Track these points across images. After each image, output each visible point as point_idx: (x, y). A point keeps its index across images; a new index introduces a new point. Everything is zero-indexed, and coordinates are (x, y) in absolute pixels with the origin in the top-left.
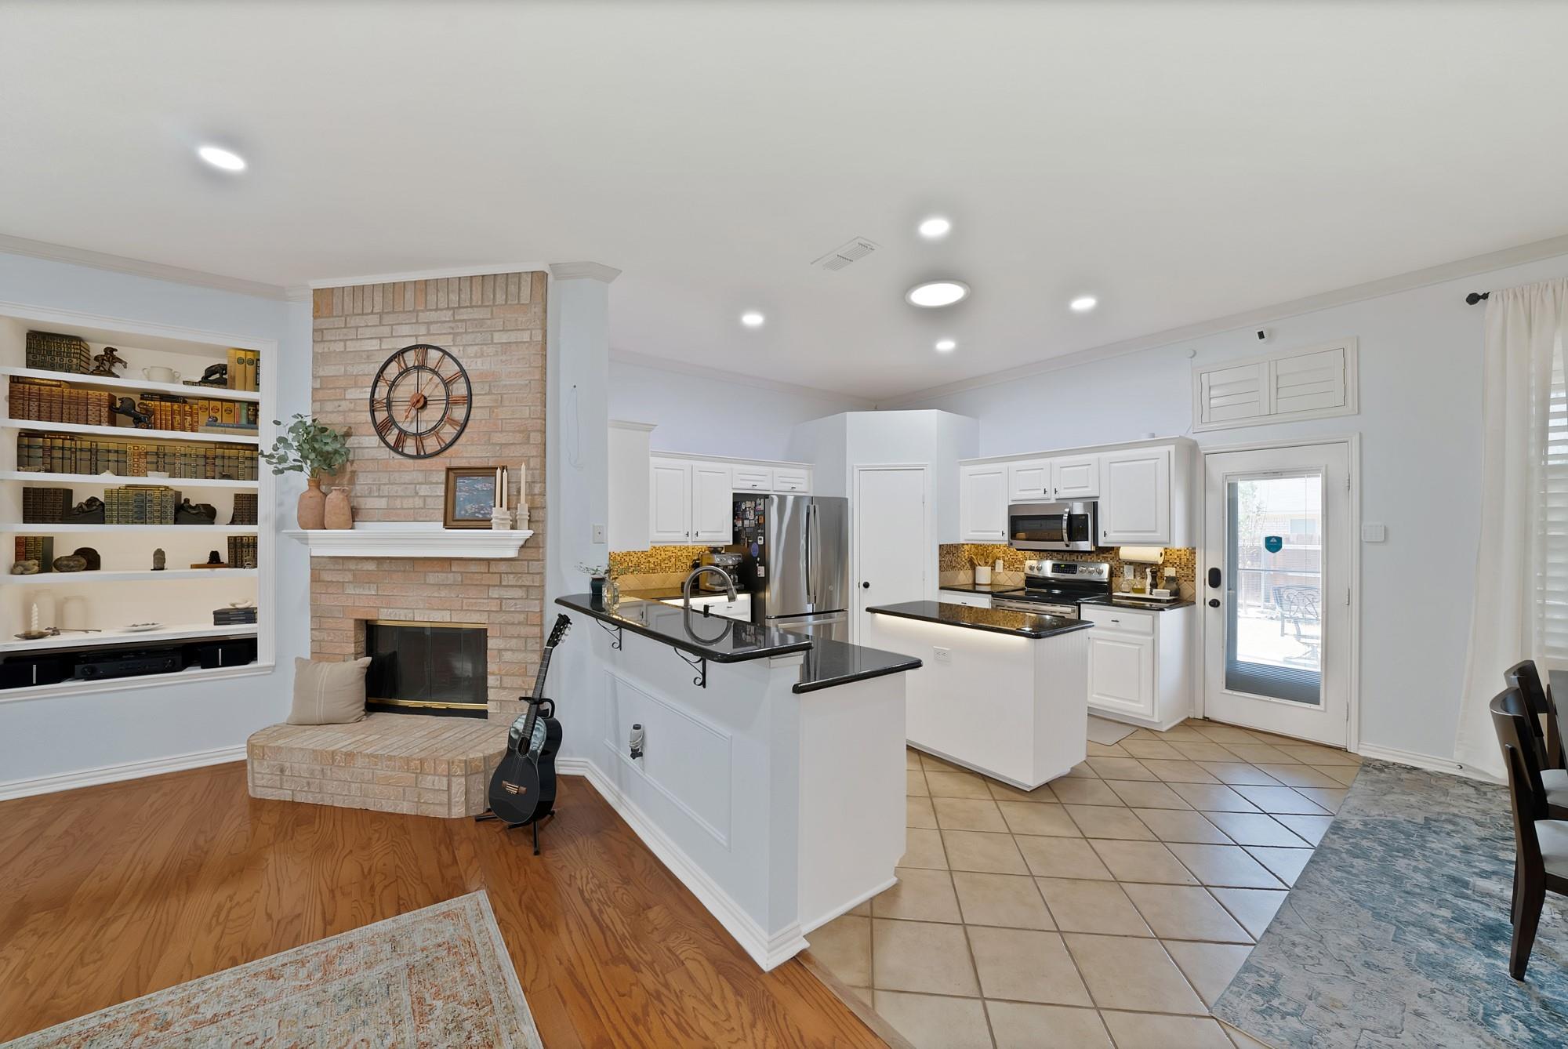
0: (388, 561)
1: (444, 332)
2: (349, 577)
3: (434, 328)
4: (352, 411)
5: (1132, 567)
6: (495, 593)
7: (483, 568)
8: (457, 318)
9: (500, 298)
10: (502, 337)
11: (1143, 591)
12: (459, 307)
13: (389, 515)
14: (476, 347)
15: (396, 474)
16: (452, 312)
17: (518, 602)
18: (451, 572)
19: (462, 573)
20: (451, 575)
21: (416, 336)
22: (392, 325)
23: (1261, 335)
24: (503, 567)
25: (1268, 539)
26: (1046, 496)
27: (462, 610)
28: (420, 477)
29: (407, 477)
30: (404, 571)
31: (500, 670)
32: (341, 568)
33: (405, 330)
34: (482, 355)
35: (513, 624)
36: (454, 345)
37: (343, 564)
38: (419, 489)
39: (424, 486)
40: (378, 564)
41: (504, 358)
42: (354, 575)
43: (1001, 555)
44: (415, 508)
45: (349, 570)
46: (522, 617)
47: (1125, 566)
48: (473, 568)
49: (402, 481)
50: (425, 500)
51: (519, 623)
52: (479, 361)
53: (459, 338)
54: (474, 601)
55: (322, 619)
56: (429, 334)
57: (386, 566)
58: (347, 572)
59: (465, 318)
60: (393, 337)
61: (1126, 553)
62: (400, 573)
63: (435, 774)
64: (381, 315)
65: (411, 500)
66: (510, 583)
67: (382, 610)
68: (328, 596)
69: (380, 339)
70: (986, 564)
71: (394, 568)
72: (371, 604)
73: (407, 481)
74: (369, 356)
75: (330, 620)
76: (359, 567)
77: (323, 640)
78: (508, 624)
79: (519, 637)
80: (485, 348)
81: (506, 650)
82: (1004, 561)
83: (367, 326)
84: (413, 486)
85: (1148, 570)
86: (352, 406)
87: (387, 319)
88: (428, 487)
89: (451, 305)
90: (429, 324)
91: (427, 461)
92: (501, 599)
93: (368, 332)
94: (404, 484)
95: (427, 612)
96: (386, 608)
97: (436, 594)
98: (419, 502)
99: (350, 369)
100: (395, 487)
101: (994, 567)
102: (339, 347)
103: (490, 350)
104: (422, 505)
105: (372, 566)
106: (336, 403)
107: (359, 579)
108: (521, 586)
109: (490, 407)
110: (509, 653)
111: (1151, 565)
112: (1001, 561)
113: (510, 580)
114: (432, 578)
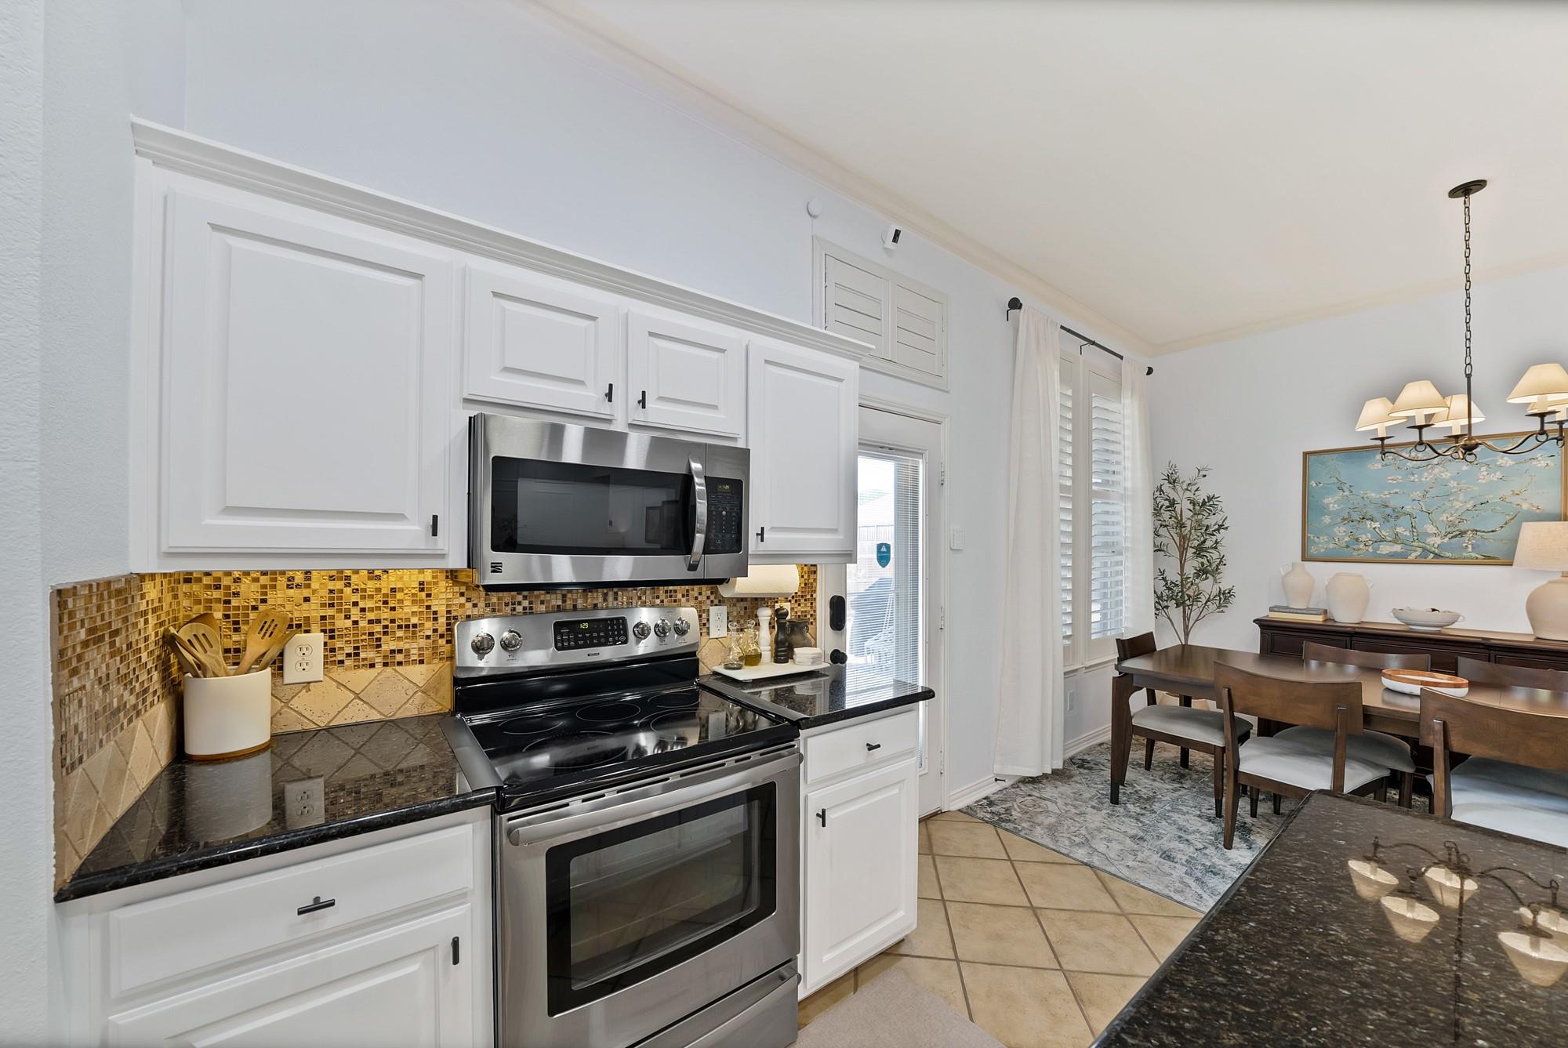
5: (724, 608)
11: (753, 659)
43: (314, 610)
70: (234, 655)
82: (331, 634)
85: (764, 612)
101: (281, 668)
112: (317, 638)
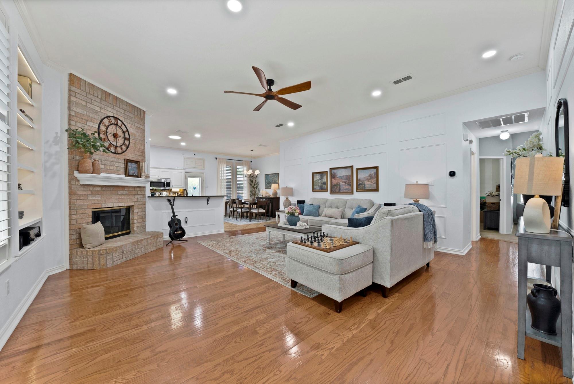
0: (105, 187)
1: (122, 116)
2: (90, 193)
3: (119, 113)
4: (90, 130)
5: (172, 193)
6: (136, 196)
7: (133, 190)
8: (125, 113)
9: (136, 114)
10: (137, 125)
12: (126, 110)
13: (106, 171)
14: (130, 125)
15: (108, 157)
16: (123, 111)
17: (141, 199)
18: (125, 191)
19: (128, 191)
20: (125, 192)
21: (113, 113)
22: (105, 105)
23: (194, 155)
24: (138, 189)
25: (194, 187)
26: (158, 177)
27: (128, 202)
28: (115, 160)
29: (111, 159)
30: (111, 190)
31: (137, 218)
32: (86, 189)
33: (110, 109)
34: (132, 128)
35: (140, 205)
36: (125, 121)
37: (87, 188)
38: (115, 164)
39: (116, 163)
40: (101, 188)
41: (137, 131)
42: (92, 192)
44: (114, 170)
45: (90, 190)
46: (142, 203)
47: (171, 193)
48: (131, 189)
49: (110, 160)
50: (117, 168)
51: (142, 204)
52: (131, 129)
53: (126, 120)
54: (131, 199)
55: (77, 210)
56: (117, 114)
57: (104, 189)
58: (88, 191)
59: (127, 114)
60: (105, 109)
61: (173, 190)
62: (109, 191)
63: (160, 238)
64: (101, 100)
65: (113, 167)
66: (140, 194)
67: (103, 204)
68: (80, 200)
69: (101, 108)
71: (107, 189)
72: (99, 202)
73: (111, 161)
74: (97, 112)
75: (81, 210)
76: (94, 189)
77: (78, 218)
78: (139, 205)
79: (141, 208)
80: (133, 126)
81: (139, 212)
83: (95, 101)
84: (113, 162)
85: (176, 193)
86: (90, 128)
87: (103, 102)
88: (118, 163)
89: (124, 109)
90: (117, 111)
91: (117, 155)
92: (137, 198)
93: (96, 104)
94: (110, 161)
95: (118, 203)
96: (104, 203)
97: (121, 198)
98: (115, 168)
99: (88, 114)
100: (107, 162)
102: (84, 103)
103: (134, 127)
104: (116, 169)
105: (99, 189)
106: (83, 125)
107: (93, 194)
108: (142, 194)
109: (134, 144)
110: (139, 213)
111: (176, 192)
113: (139, 193)
114: (119, 193)
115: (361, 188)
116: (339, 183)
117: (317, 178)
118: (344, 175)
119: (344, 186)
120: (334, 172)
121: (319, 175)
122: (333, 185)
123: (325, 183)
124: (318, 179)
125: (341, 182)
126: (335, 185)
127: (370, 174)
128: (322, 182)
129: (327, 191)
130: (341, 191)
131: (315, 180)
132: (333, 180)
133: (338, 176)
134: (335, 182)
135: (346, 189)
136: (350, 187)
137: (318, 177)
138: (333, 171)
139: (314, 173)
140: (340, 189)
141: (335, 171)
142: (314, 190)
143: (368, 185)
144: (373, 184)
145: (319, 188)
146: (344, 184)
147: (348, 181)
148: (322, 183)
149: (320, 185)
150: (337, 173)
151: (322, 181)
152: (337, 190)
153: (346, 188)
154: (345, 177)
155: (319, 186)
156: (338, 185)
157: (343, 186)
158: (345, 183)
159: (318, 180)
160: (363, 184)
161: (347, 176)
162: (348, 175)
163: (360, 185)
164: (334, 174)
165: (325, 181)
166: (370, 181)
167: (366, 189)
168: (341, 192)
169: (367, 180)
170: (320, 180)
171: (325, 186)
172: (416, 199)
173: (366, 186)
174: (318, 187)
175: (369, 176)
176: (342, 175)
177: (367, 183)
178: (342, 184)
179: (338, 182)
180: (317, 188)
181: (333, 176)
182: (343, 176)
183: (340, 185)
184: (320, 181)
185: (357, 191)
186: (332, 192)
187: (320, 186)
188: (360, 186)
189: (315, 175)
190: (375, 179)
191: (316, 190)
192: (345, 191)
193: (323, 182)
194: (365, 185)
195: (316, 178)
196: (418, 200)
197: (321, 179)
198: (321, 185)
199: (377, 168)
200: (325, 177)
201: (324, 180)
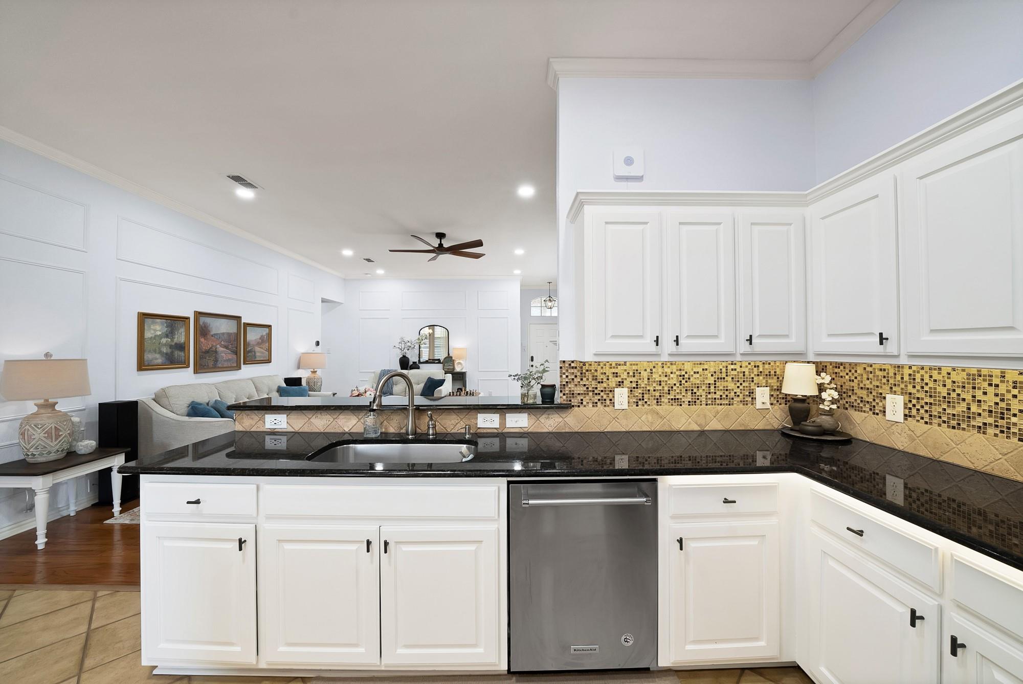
115: (251, 359)
116: (214, 348)
117: (155, 330)
118: (225, 331)
119: (224, 354)
120: (204, 323)
121: (162, 324)
122: (203, 352)
123: (182, 347)
124: (159, 333)
125: (218, 346)
126: (207, 352)
127: (262, 336)
128: (173, 344)
129: (188, 366)
130: (220, 365)
131: (148, 335)
132: (202, 340)
133: (212, 333)
134: (205, 344)
135: (229, 360)
136: (235, 356)
137: (158, 327)
138: (203, 320)
139: (144, 318)
140: (216, 361)
141: (208, 320)
142: (142, 366)
143: (260, 352)
144: (264, 351)
145: (164, 359)
146: (225, 349)
147: (232, 345)
148: (171, 347)
149: (164, 350)
150: (211, 326)
151: (172, 341)
152: (211, 364)
153: (227, 358)
154: (225, 336)
155: (161, 352)
156: (212, 351)
157: (222, 354)
158: (226, 347)
159: (160, 337)
160: (252, 352)
161: (229, 334)
162: (231, 333)
163: (249, 352)
164: (205, 327)
165: (182, 340)
166: (261, 346)
167: (257, 359)
168: (219, 367)
169: (259, 344)
170: (167, 336)
171: (182, 354)
172: (314, 369)
173: (258, 354)
174: (158, 356)
175: (260, 338)
176: (222, 332)
177: (257, 349)
178: (220, 349)
179: (213, 346)
180: (156, 359)
181: (203, 332)
182: (223, 334)
183: (216, 352)
184: (164, 340)
185: (243, 364)
186: (199, 368)
187: (167, 354)
188: (249, 354)
189: (148, 321)
190: (267, 344)
191: (152, 364)
192: (226, 365)
193: (176, 344)
194: (255, 352)
195: (152, 332)
196: (315, 370)
197: (170, 334)
198: (169, 351)
199: (269, 327)
200: (182, 330)
201: (180, 338)
